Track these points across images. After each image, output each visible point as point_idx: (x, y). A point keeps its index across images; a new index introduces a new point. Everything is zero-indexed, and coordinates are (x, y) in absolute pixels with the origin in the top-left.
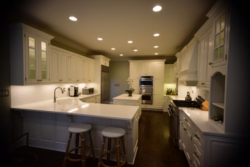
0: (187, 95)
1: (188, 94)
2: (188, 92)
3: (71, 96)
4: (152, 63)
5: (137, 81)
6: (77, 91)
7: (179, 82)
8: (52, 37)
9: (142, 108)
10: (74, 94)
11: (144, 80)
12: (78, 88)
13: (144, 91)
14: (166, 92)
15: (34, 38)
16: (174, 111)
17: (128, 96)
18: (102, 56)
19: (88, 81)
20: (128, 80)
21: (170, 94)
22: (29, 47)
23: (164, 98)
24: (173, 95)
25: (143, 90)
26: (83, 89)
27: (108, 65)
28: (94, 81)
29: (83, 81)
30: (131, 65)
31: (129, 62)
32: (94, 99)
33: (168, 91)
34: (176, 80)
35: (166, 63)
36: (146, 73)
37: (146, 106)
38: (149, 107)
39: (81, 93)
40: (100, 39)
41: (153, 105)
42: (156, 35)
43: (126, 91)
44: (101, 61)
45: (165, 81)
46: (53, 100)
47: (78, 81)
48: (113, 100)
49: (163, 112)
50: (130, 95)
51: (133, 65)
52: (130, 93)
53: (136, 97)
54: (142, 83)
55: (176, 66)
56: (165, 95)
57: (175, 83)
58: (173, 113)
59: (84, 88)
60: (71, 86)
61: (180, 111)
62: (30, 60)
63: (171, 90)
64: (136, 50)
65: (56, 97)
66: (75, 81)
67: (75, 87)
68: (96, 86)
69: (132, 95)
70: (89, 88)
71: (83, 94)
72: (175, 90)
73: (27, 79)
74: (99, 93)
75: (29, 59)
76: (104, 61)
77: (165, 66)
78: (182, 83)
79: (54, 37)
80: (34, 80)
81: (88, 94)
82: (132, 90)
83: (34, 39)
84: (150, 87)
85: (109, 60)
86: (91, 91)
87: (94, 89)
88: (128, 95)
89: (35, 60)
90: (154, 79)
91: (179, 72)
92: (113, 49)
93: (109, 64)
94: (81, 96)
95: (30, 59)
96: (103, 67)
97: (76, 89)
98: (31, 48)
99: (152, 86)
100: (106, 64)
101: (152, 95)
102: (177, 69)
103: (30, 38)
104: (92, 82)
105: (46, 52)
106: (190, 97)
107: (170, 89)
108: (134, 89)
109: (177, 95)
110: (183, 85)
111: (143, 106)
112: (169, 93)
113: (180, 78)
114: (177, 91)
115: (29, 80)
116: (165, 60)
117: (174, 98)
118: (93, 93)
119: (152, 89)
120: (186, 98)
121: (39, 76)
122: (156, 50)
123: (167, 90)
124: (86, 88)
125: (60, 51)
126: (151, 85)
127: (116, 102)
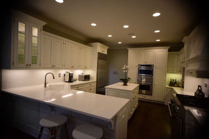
0: (198, 90)
1: (200, 89)
2: (199, 86)
3: (66, 82)
4: (153, 50)
5: (136, 69)
6: (72, 77)
7: (185, 72)
8: (44, 23)
9: (139, 98)
10: (69, 80)
11: (144, 69)
12: (72, 74)
13: (144, 80)
14: (169, 83)
15: (24, 23)
16: (177, 110)
17: (123, 85)
18: (99, 43)
19: (84, 68)
20: (123, 68)
21: (174, 85)
22: (18, 32)
23: (166, 90)
24: (178, 86)
25: (142, 79)
26: (80, 76)
27: (106, 53)
28: (91, 68)
29: (79, 68)
30: (130, 53)
31: (128, 50)
32: (89, 86)
33: (171, 82)
34: (182, 69)
35: (169, 51)
36: (145, 61)
37: (145, 97)
38: (148, 97)
39: (76, 80)
40: (94, 25)
41: (153, 96)
42: (157, 15)
43: (121, 80)
44: (98, 49)
45: (168, 71)
46: (43, 85)
47: (73, 68)
48: (105, 88)
49: (164, 104)
50: (125, 84)
51: (131, 53)
52: (125, 81)
53: (132, 86)
54: (141, 72)
55: (183, 53)
56: (167, 86)
57: (180, 73)
58: (175, 112)
59: (80, 74)
60: (66, 72)
61: (186, 112)
62: (19, 45)
63: (176, 81)
64: (134, 37)
65: (47, 83)
66: (70, 68)
67: (70, 74)
68: (93, 73)
69: (128, 84)
70: (85, 75)
71: (79, 80)
72: (180, 81)
73: (15, 63)
74: (95, 80)
75: (17, 43)
76: (101, 49)
77: (168, 54)
78: (191, 73)
79: (46, 23)
80: (23, 64)
81: (84, 80)
82: (128, 79)
83: (24, 25)
84: (150, 76)
85: (108, 47)
86: (87, 78)
87: (90, 75)
88: (123, 83)
89: (25, 45)
90: (154, 68)
91: (186, 60)
92: (110, 36)
93: (107, 51)
94: (76, 83)
95: (19, 43)
96: (100, 54)
97: (71, 75)
98: (21, 33)
99: (153, 75)
100: (103, 51)
101: (152, 85)
102: (184, 56)
103: (19, 23)
104: (88, 69)
105: (38, 37)
106: (202, 93)
107: (174, 80)
108: (129, 78)
109: (183, 87)
110: (192, 76)
111: (141, 96)
112: (173, 83)
113: (187, 67)
114: (183, 82)
115: (17, 64)
116: (169, 47)
117: (178, 91)
118: (89, 80)
119: (152, 79)
120: (195, 93)
121: (28, 60)
122: (158, 35)
123: (170, 80)
124: (83, 74)
125: (54, 37)
126: (151, 74)
127: (108, 90)
